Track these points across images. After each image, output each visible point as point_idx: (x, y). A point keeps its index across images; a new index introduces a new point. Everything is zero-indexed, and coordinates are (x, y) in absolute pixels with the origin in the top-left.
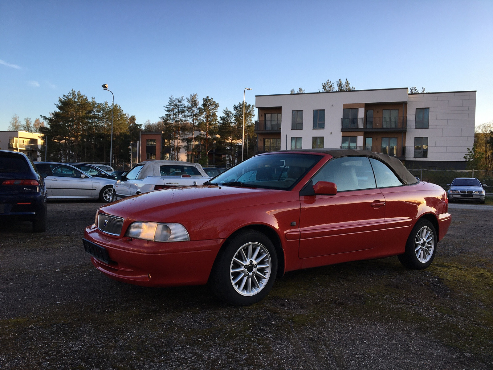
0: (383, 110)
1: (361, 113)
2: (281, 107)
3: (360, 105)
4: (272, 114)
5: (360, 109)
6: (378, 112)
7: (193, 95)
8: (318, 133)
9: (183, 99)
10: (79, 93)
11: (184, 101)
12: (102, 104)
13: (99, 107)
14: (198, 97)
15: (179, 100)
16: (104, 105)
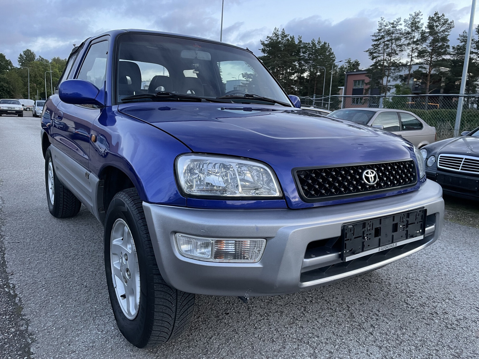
7: (414, 14)
9: (399, 22)
10: (283, 33)
11: (401, 24)
12: (309, 44)
13: (305, 47)
14: (421, 17)
15: (393, 24)
16: (310, 45)
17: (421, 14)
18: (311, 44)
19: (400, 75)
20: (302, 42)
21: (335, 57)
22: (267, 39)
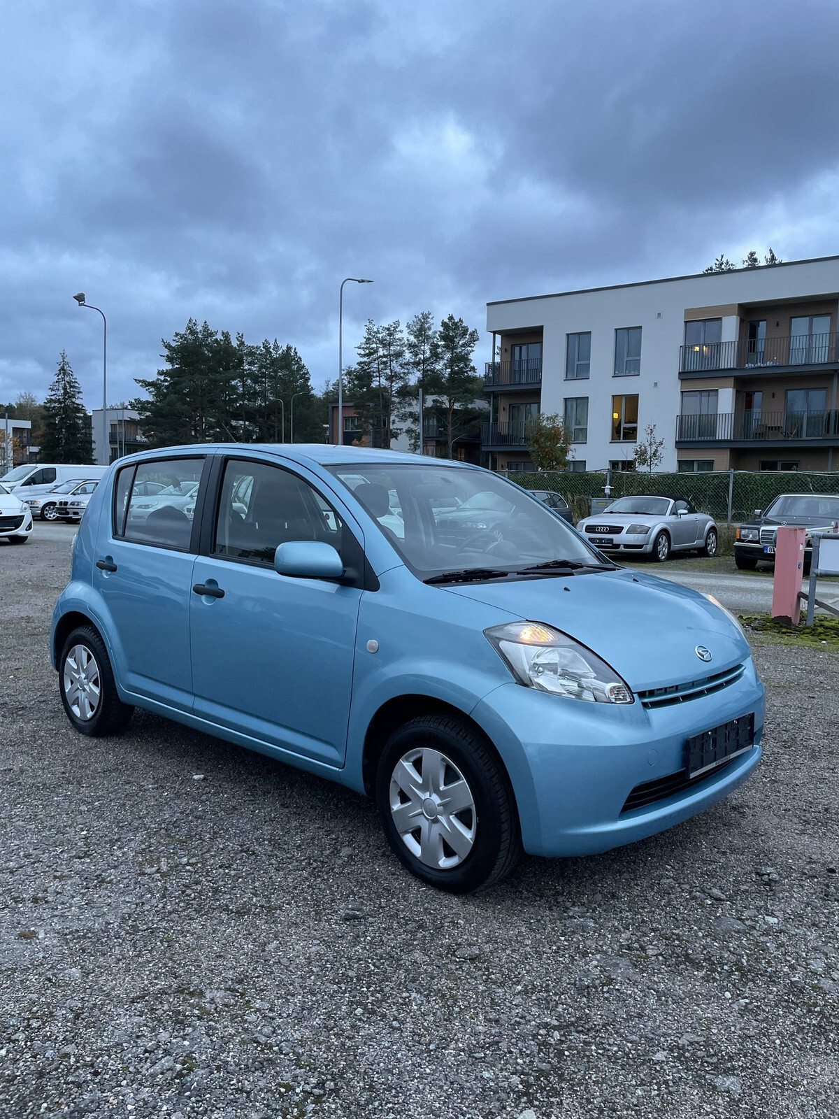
0: (792, 318)
1: (730, 329)
2: (542, 327)
3: (726, 310)
4: (530, 345)
5: (725, 319)
6: (778, 326)
7: (420, 316)
8: (626, 386)
9: (397, 328)
10: (206, 327)
11: (401, 331)
12: (258, 348)
13: (251, 354)
14: (431, 321)
15: (388, 329)
16: (261, 351)
17: (430, 317)
18: (262, 348)
19: (410, 412)
20: (246, 343)
21: (308, 373)
22: (175, 338)
